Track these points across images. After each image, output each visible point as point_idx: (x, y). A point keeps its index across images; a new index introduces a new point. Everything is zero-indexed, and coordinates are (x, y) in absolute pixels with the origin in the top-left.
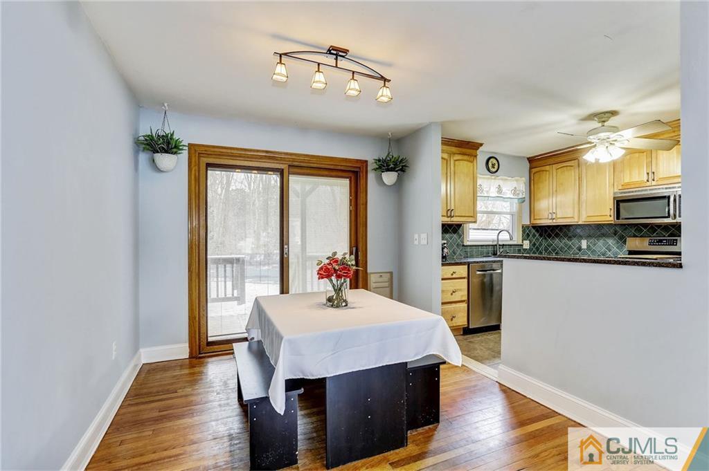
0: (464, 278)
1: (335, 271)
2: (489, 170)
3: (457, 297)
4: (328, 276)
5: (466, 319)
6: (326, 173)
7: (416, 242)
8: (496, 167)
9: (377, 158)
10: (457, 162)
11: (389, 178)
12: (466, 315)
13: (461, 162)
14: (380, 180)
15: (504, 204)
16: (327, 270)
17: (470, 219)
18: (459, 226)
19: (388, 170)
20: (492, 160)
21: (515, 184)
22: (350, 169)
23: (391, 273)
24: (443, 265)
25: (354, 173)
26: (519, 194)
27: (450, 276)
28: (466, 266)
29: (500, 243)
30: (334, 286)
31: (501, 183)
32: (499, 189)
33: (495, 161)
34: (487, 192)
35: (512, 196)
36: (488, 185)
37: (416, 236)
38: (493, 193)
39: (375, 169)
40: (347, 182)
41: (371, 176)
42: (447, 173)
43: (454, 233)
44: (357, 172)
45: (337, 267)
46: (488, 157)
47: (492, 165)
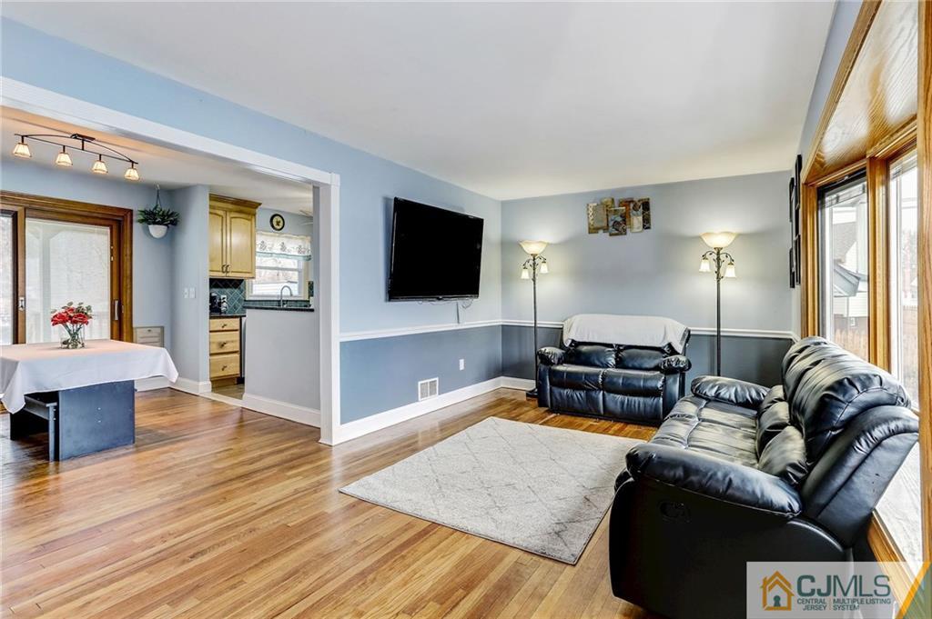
0: (236, 330)
1: (71, 318)
2: (273, 226)
3: (228, 348)
4: (64, 322)
5: (238, 369)
6: (79, 219)
7: (186, 296)
8: (281, 224)
9: (143, 209)
10: (233, 220)
11: (157, 231)
12: (238, 364)
13: (238, 220)
14: (147, 232)
15: (289, 260)
16: (61, 316)
17: (248, 275)
18: (241, 281)
19: (155, 223)
20: (277, 217)
21: (300, 242)
22: (110, 217)
23: (162, 328)
24: (211, 318)
25: (117, 223)
26: (304, 252)
27: (221, 329)
28: (238, 319)
29: (284, 299)
30: (69, 331)
31: (285, 240)
32: (283, 247)
33: (279, 219)
34: (270, 249)
35: (297, 254)
36: (270, 242)
37: (186, 290)
38: (277, 249)
39: (141, 221)
40: (108, 230)
41: (137, 227)
42: (222, 230)
43: (236, 288)
44: (120, 221)
45: (72, 315)
46: (273, 214)
47: (277, 222)
